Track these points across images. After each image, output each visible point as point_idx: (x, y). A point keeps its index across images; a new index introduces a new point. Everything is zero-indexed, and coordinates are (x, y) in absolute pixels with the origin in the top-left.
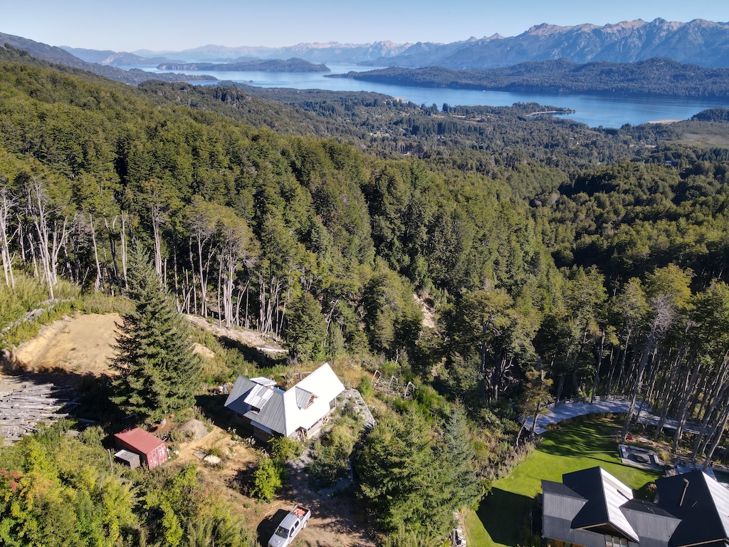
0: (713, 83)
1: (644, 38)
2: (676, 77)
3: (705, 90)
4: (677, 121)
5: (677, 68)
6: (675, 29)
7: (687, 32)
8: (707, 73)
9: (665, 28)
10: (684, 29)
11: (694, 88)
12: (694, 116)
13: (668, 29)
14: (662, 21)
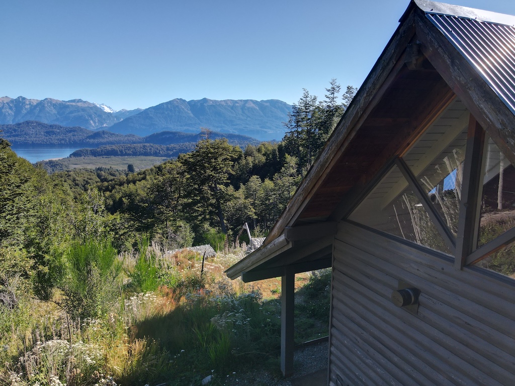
0: (73, 135)
1: (14, 109)
2: (48, 133)
3: (70, 140)
4: (61, 159)
5: (46, 127)
6: (35, 104)
7: (44, 106)
8: (67, 130)
9: (28, 103)
10: (41, 104)
11: (63, 139)
12: (71, 155)
13: (30, 104)
14: (24, 99)
